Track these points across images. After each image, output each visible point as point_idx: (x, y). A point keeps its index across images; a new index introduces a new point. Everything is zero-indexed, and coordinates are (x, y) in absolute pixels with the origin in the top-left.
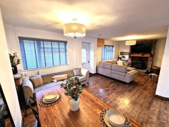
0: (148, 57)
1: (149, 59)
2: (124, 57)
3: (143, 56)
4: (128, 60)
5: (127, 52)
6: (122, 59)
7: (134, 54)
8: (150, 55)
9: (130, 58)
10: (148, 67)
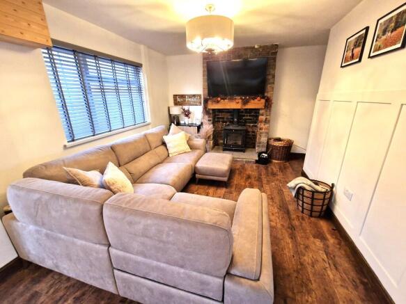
0: (259, 109)
1: (262, 115)
2: (187, 114)
3: (246, 107)
4: (202, 123)
5: (194, 96)
6: (182, 122)
7: (218, 102)
8: (263, 101)
9: (206, 117)
10: (260, 143)
